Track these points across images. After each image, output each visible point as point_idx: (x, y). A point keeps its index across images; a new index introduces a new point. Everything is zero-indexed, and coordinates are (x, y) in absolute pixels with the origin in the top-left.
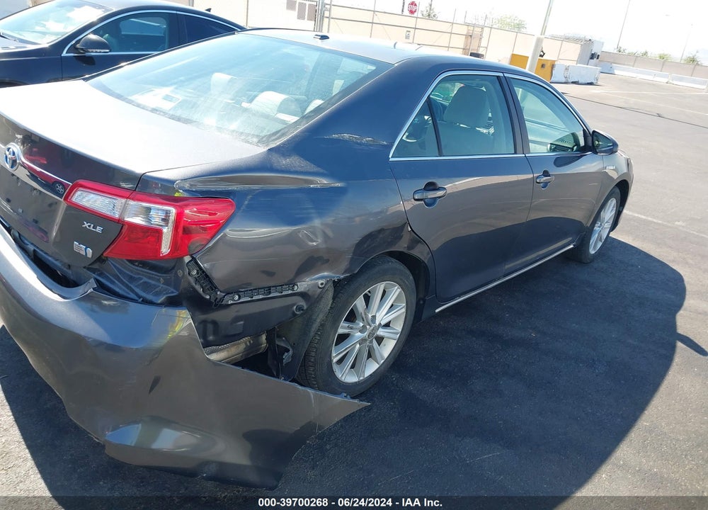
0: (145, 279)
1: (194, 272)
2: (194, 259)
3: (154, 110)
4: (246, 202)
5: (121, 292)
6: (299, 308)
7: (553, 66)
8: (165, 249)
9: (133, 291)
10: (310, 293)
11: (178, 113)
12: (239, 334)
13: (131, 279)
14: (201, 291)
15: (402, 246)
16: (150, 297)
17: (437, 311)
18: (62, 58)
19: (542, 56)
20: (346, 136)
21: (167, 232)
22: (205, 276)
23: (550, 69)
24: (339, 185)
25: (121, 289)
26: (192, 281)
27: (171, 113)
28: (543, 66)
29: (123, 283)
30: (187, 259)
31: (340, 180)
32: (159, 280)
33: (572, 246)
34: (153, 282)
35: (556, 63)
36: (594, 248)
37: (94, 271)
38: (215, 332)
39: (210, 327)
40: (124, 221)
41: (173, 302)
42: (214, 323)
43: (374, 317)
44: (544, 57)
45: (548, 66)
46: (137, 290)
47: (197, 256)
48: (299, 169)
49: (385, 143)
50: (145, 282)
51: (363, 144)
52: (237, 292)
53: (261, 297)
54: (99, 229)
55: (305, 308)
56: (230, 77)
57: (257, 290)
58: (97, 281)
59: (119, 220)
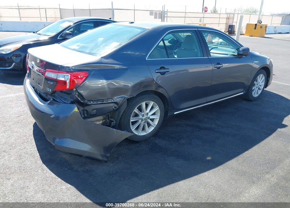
0: (65, 97)
1: (77, 94)
2: (76, 89)
3: (73, 50)
4: (93, 73)
5: (59, 101)
6: (115, 107)
7: (266, 27)
8: (68, 87)
9: (62, 100)
10: (118, 102)
11: (79, 50)
12: (95, 115)
13: (62, 97)
14: (80, 99)
15: (153, 88)
16: (66, 102)
17: (175, 113)
18: (57, 40)
19: (261, 23)
20: (129, 52)
21: (68, 81)
22: (80, 95)
23: (265, 28)
24: (125, 67)
25: (59, 100)
26: (77, 96)
27: (78, 50)
28: (261, 27)
29: (59, 98)
30: (75, 89)
31: (125, 66)
32: (69, 97)
33: (242, 93)
34: (67, 98)
35: (268, 25)
36: (255, 94)
37: (52, 96)
38: (87, 114)
39: (85, 112)
40: (57, 79)
41: (72, 103)
42: (87, 111)
43: (148, 113)
44: (262, 24)
45: (264, 28)
46: (63, 100)
47: (77, 89)
48: (111, 63)
49: (144, 54)
50: (65, 98)
51: (136, 55)
52: (92, 101)
53: (100, 103)
54: (52, 83)
55: (117, 107)
56: (103, 39)
57: (99, 100)
58: (53, 99)
59: (56, 79)
